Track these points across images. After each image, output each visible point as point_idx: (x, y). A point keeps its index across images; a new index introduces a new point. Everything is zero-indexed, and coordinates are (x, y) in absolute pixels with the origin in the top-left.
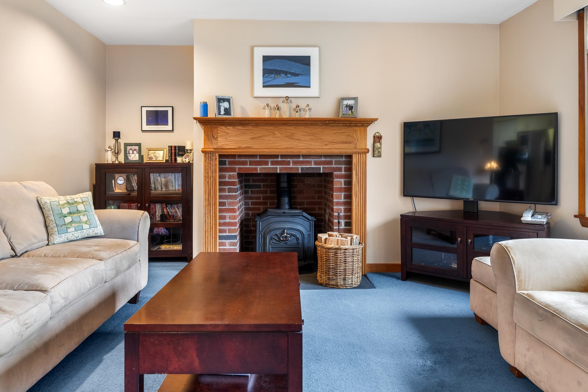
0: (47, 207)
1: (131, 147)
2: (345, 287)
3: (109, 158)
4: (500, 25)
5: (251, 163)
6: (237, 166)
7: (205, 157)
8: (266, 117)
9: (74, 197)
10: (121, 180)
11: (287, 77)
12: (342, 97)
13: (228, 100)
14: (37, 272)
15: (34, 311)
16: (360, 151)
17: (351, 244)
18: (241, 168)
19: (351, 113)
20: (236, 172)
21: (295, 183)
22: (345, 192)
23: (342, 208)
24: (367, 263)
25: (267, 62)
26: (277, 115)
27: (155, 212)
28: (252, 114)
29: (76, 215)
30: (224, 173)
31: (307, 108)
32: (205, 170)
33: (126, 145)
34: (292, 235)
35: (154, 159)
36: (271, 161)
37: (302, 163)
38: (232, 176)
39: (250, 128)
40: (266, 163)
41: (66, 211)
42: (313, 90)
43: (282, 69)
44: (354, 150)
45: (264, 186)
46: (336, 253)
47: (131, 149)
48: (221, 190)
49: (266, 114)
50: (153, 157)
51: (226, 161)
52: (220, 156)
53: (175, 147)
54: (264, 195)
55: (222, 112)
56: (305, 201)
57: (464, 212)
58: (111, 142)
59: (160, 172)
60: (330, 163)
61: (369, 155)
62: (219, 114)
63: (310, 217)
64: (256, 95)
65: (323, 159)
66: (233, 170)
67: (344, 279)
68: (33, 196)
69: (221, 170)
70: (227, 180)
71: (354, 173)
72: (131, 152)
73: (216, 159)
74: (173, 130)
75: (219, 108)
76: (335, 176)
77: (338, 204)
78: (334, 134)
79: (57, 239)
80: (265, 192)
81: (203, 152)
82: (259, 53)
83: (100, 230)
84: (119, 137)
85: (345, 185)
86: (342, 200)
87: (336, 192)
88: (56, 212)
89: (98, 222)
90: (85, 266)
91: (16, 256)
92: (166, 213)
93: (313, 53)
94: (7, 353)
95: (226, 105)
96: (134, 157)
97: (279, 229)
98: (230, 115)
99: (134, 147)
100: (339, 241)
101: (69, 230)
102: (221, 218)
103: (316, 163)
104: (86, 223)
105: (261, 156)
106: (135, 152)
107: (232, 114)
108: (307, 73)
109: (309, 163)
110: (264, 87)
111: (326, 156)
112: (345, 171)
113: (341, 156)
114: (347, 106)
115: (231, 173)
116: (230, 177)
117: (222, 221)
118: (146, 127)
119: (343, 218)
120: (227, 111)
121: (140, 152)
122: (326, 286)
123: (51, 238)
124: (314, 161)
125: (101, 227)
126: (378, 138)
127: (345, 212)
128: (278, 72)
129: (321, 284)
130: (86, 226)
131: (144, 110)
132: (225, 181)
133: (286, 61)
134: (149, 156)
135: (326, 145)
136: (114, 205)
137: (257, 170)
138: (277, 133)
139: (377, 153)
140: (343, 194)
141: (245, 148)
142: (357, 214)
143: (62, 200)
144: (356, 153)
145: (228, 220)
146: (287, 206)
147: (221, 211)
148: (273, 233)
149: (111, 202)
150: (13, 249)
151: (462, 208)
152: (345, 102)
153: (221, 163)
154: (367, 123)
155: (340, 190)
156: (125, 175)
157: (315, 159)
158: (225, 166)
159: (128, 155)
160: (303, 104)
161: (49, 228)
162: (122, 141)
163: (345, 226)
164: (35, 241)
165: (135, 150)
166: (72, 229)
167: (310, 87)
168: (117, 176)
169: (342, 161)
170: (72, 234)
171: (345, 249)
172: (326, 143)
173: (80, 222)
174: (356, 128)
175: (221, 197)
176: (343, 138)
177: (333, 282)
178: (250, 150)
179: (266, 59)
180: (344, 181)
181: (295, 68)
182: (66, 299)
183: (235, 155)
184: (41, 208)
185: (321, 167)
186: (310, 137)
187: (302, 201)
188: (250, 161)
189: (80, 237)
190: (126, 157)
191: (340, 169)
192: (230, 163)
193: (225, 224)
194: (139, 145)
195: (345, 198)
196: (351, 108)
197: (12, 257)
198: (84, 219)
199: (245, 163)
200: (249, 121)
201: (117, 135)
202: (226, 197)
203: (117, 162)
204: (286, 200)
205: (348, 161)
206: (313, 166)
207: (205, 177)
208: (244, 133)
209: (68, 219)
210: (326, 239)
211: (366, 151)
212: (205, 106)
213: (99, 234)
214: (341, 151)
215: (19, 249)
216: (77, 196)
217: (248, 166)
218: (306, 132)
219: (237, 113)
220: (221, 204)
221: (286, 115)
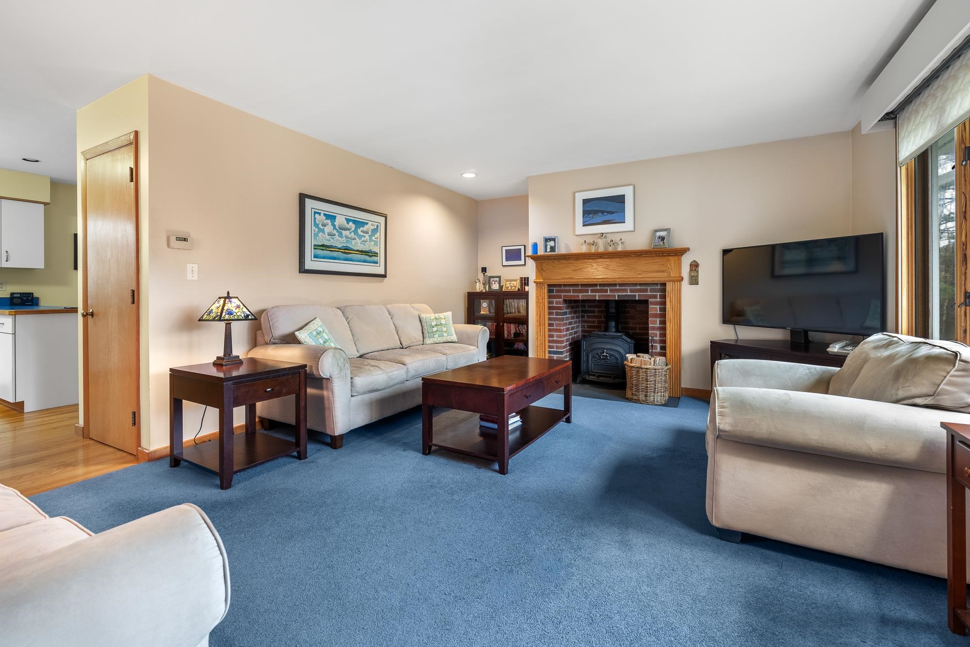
0: (424, 321)
1: (493, 279)
2: (646, 402)
3: (479, 288)
4: (852, 131)
5: (574, 291)
6: (563, 294)
7: (537, 286)
8: (584, 252)
9: (440, 314)
10: (485, 304)
11: (604, 215)
12: (656, 229)
13: (554, 240)
14: (404, 355)
15: (396, 372)
16: (674, 279)
17: (654, 365)
18: (566, 295)
19: (662, 244)
20: (561, 298)
21: (627, 310)
22: (659, 318)
23: (658, 333)
24: (682, 387)
25: (586, 204)
26: (593, 250)
27: (511, 331)
28: (575, 249)
29: (440, 326)
30: (552, 300)
31: (620, 242)
32: (537, 297)
33: (491, 277)
34: (611, 355)
35: (510, 288)
36: (591, 290)
37: (618, 291)
38: (558, 302)
39: (572, 261)
40: (587, 291)
41: (434, 323)
42: (628, 225)
43: (599, 209)
44: (668, 279)
45: (598, 312)
46: (638, 371)
47: (493, 281)
48: (550, 314)
49: (584, 249)
50: (509, 286)
51: (553, 289)
52: (549, 286)
53: (525, 278)
54: (599, 319)
55: (548, 250)
56: (638, 326)
57: (791, 343)
58: (481, 276)
59: (513, 299)
60: (646, 291)
61: (685, 283)
62: (546, 251)
63: (629, 340)
64: (577, 233)
65: (638, 287)
66: (560, 297)
67: (646, 396)
68: (416, 313)
69: (550, 297)
70: (555, 305)
71: (668, 300)
72: (493, 283)
73: (545, 288)
74: (525, 264)
75: (546, 246)
76: (650, 303)
77: (653, 328)
78: (648, 263)
79: (428, 341)
80: (600, 317)
81: (534, 282)
82: (580, 197)
83: (454, 338)
84: (486, 271)
85: (660, 311)
86: (658, 325)
87: (651, 318)
88: (428, 324)
89: (454, 333)
90: (433, 356)
91: (403, 348)
92: (518, 332)
93: (627, 192)
94: (382, 390)
95: (552, 243)
96: (495, 287)
97: (599, 349)
98: (555, 251)
99: (495, 279)
100: (643, 361)
101: (435, 336)
102: (550, 336)
103: (631, 291)
104: (445, 332)
105: (582, 285)
106: (496, 283)
107: (557, 251)
108: (623, 210)
109: (626, 290)
110: (583, 226)
111: (641, 284)
112: (660, 298)
113: (657, 284)
114: (659, 237)
115: (558, 300)
116: (557, 302)
117: (551, 339)
118: (505, 263)
119: (658, 342)
120: (553, 249)
121: (500, 283)
122: (629, 400)
123: (425, 340)
124: (630, 289)
125: (455, 335)
126: (694, 266)
127: (660, 337)
128: (595, 212)
129: (627, 399)
130: (445, 334)
131: (504, 249)
132: (553, 306)
133: (603, 202)
134: (507, 286)
135: (640, 274)
136: (482, 323)
137: (579, 297)
138: (594, 265)
139: (694, 281)
140: (658, 320)
141: (568, 278)
142: (671, 339)
143: (433, 316)
144: (669, 281)
145: (555, 338)
146: (614, 330)
147: (550, 330)
148: (595, 352)
149: (479, 321)
150: (401, 344)
151: (789, 338)
152: (658, 234)
153: (550, 291)
154: (681, 252)
155: (655, 316)
156: (488, 301)
157: (631, 287)
158: (553, 294)
159: (491, 285)
160: (616, 238)
161: (424, 334)
162: (488, 274)
163: (661, 349)
164: (415, 341)
165: (496, 281)
166: (436, 336)
167: (625, 222)
168: (482, 301)
169: (657, 289)
170: (437, 339)
171: (646, 369)
172: (640, 272)
173: (442, 331)
174: (670, 258)
175: (550, 319)
176: (656, 267)
177: (635, 397)
178: (571, 280)
179: (585, 202)
180: (659, 307)
181: (611, 207)
182: (416, 371)
183: (561, 285)
184: (421, 321)
185: (637, 294)
186: (623, 268)
187: (634, 326)
188: (573, 290)
189: (442, 341)
190: (490, 287)
191: (655, 297)
192: (557, 291)
193: (553, 341)
194: (499, 277)
195: (660, 324)
196: (663, 239)
197: (400, 348)
198: (445, 329)
199: (569, 291)
200: (569, 256)
201: (484, 270)
202: (554, 319)
203: (484, 291)
204: (613, 324)
205: (663, 288)
206: (629, 294)
207: (537, 302)
208: (567, 266)
209: (435, 329)
210: (632, 359)
211: (680, 278)
212: (535, 246)
213: (454, 341)
214: (653, 279)
215: (405, 344)
216: (442, 314)
217: (572, 294)
218: (621, 263)
219: (561, 250)
220: (550, 325)
221: (601, 249)
